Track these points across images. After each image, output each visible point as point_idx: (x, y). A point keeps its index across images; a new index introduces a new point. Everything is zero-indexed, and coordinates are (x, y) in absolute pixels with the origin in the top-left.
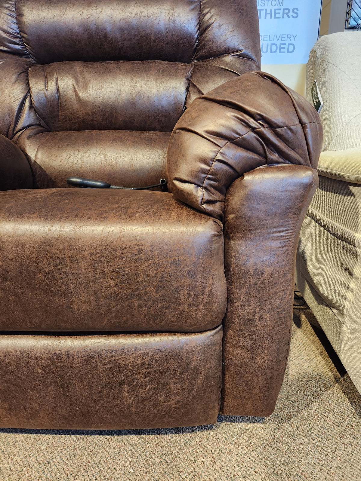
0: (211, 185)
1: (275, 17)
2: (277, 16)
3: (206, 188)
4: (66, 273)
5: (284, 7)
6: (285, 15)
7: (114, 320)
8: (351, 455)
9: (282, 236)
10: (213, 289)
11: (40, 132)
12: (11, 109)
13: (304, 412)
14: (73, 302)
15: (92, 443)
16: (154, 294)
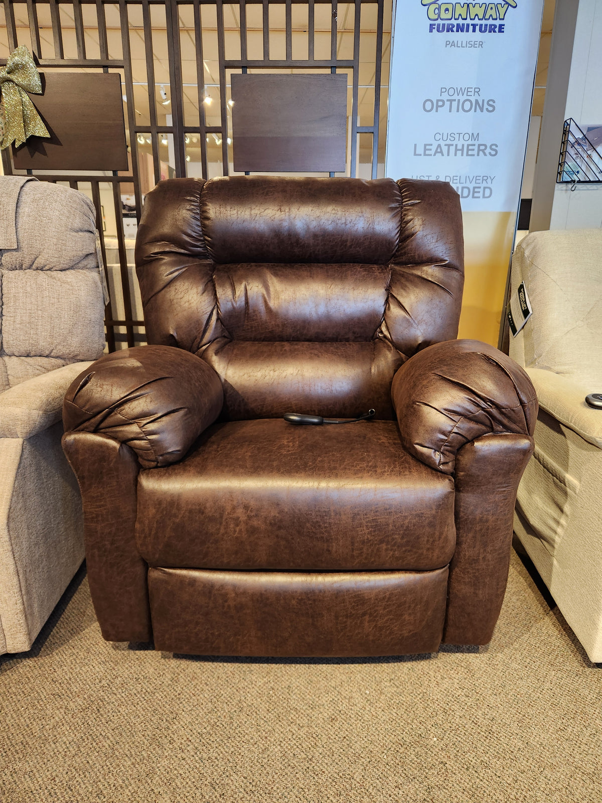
0: (447, 450)
1: (468, 155)
2: (470, 153)
3: (442, 453)
4: (330, 523)
5: (480, 142)
6: (481, 153)
7: (364, 561)
8: (561, 679)
9: (504, 491)
10: (447, 535)
11: (225, 344)
12: (198, 322)
13: (515, 643)
14: (332, 547)
15: (323, 670)
16: (399, 540)
